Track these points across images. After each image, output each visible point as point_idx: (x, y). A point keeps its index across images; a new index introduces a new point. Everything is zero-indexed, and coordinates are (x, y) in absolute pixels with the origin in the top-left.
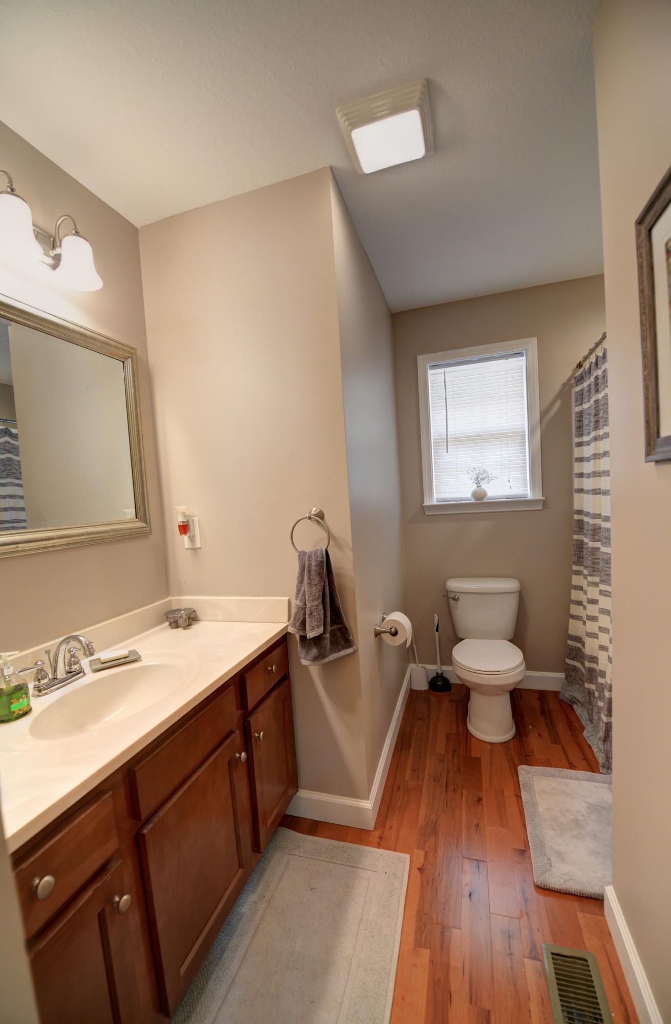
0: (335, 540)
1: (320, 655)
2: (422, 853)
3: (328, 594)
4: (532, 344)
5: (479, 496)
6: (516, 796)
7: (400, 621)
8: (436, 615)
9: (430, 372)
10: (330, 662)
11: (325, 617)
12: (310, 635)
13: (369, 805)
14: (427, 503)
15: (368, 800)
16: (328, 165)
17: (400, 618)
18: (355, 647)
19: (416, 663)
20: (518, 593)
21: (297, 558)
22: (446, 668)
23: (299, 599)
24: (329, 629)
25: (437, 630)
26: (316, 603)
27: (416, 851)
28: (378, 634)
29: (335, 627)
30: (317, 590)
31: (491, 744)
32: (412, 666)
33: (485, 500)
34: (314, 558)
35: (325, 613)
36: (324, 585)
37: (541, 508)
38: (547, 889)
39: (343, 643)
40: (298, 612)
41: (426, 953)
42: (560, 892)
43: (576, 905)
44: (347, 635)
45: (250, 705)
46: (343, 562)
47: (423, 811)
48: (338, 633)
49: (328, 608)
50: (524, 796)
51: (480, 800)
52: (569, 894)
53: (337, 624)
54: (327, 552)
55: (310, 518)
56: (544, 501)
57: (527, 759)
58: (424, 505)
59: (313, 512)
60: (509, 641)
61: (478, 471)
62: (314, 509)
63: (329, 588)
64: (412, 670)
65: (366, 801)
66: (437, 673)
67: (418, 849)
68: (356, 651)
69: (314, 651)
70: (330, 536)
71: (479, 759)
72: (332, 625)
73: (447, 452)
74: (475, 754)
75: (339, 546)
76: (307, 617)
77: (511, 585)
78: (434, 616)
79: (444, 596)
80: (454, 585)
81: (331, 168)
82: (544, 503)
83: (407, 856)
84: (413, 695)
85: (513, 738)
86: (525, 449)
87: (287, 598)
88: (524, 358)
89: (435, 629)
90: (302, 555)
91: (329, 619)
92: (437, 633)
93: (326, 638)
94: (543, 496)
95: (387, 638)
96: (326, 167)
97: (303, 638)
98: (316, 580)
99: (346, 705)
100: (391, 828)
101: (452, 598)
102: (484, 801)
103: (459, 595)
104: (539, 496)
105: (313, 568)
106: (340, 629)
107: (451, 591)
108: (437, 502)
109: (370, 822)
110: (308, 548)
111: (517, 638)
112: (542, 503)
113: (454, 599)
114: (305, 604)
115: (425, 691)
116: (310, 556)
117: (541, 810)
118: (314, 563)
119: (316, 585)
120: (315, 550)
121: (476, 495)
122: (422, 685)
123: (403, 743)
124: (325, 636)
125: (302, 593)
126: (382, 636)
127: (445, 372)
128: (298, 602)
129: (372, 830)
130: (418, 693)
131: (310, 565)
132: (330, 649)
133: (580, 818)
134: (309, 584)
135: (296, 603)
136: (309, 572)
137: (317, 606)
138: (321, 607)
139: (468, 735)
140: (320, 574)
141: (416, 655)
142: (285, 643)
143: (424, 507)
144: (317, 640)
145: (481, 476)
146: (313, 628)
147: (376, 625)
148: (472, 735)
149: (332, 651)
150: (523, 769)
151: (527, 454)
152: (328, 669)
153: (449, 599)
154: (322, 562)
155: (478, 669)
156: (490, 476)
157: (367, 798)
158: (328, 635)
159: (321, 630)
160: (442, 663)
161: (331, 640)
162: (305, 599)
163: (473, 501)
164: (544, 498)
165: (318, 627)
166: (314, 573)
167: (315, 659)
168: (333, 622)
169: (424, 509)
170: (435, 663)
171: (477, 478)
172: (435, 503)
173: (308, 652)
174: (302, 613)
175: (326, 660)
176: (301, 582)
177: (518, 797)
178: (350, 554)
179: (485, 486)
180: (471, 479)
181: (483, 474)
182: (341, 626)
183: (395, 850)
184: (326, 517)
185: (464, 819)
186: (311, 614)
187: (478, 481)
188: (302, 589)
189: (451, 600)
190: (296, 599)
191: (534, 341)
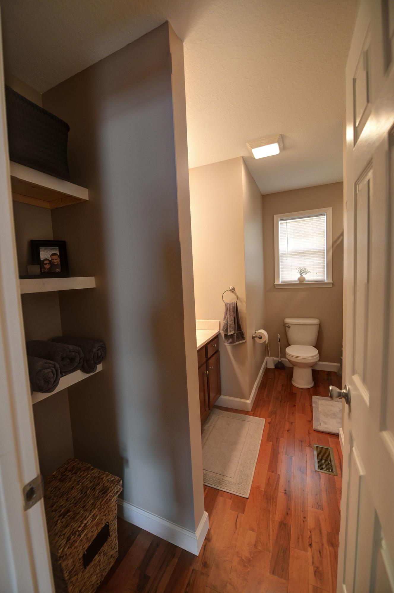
0: (239, 299)
1: (233, 341)
2: (270, 419)
3: (236, 319)
4: (330, 210)
5: (302, 280)
6: (310, 405)
7: (263, 333)
8: (279, 334)
9: (280, 222)
10: (236, 345)
11: (235, 328)
12: (230, 334)
13: (249, 402)
14: (276, 283)
15: (249, 400)
16: (241, 156)
17: (263, 331)
18: (246, 340)
19: (269, 356)
20: (319, 325)
21: (225, 305)
22: (283, 359)
23: (225, 320)
24: (236, 332)
25: (279, 341)
26: (232, 322)
27: (268, 418)
28: (253, 338)
29: (238, 332)
30: (232, 317)
31: (302, 389)
32: (267, 357)
33: (305, 282)
34: (231, 305)
35: (235, 326)
36: (235, 316)
37: (331, 287)
38: (318, 431)
39: (241, 338)
40: (225, 325)
41: (270, 443)
42: (323, 433)
43: (329, 436)
44: (243, 335)
45: (209, 357)
46: (242, 307)
47: (270, 408)
48: (239, 334)
49: (236, 324)
50: (314, 405)
51: (295, 406)
52: (326, 433)
53: (239, 331)
54: (236, 303)
55: (230, 290)
56: (333, 283)
57: (317, 394)
58: (275, 284)
59: (231, 288)
60: (314, 347)
61: (301, 269)
62: (231, 287)
63: (237, 317)
64: (267, 359)
65: (248, 400)
66: (279, 361)
67: (268, 417)
68: (246, 342)
69: (230, 340)
70: (238, 298)
71: (296, 394)
72: (237, 331)
73: (287, 259)
74: (294, 391)
75: (241, 302)
76: (228, 327)
77: (315, 321)
78: (278, 335)
79: (283, 325)
80: (288, 321)
81: (242, 157)
82: (333, 284)
83: (264, 419)
84: (267, 370)
85: (312, 387)
86: (325, 259)
87: (219, 321)
88: (325, 216)
89: (278, 341)
90: (226, 304)
91: (236, 328)
92: (279, 342)
93: (235, 335)
94: (332, 281)
95: (257, 340)
96: (240, 157)
97: (226, 336)
98: (232, 313)
99: (241, 362)
100: (258, 411)
101: (287, 326)
102: (296, 406)
103: (290, 325)
104: (331, 281)
105: (231, 309)
106: (240, 333)
107: (286, 323)
108: (281, 282)
109: (250, 408)
110: (228, 301)
111: (318, 345)
112: (332, 284)
113: (288, 327)
114: (228, 322)
115: (273, 369)
116: (230, 305)
117: (320, 410)
118: (231, 307)
119: (232, 315)
120: (232, 302)
121: (299, 279)
122: (272, 366)
123: (262, 386)
124: (234, 334)
125: (226, 318)
126: (256, 339)
127: (287, 222)
128: (225, 322)
129: (250, 411)
130: (270, 369)
131: (230, 308)
132: (236, 340)
133: (336, 413)
134: (230, 315)
135: (223, 322)
136: (230, 310)
137: (232, 323)
138: (234, 324)
139: (292, 386)
140: (234, 311)
141: (269, 352)
142: (217, 338)
143: (275, 285)
144: (232, 336)
145: (303, 271)
146: (231, 331)
147: (253, 334)
148: (294, 386)
149: (237, 341)
150: (315, 398)
151: (326, 263)
152: (235, 348)
153: (285, 327)
154: (234, 307)
155: (297, 355)
156: (307, 271)
157: (248, 399)
158: (236, 334)
159: (233, 332)
160: (281, 357)
161: (236, 337)
162: (228, 320)
163: (298, 283)
164: (332, 282)
165: (233, 331)
166: (231, 311)
167: (231, 343)
168: (237, 330)
169: (275, 286)
170: (278, 357)
171: (301, 272)
172: (280, 283)
173: (228, 341)
174: (226, 326)
175: (235, 344)
176: (226, 314)
177: (311, 406)
178: (245, 304)
179: (304, 275)
180: (298, 272)
181: (303, 270)
182: (240, 332)
183: (259, 417)
184: (236, 290)
185: (287, 411)
186: (230, 326)
187: (301, 273)
188: (227, 317)
189: (286, 327)
190: (224, 321)
191: (330, 209)
